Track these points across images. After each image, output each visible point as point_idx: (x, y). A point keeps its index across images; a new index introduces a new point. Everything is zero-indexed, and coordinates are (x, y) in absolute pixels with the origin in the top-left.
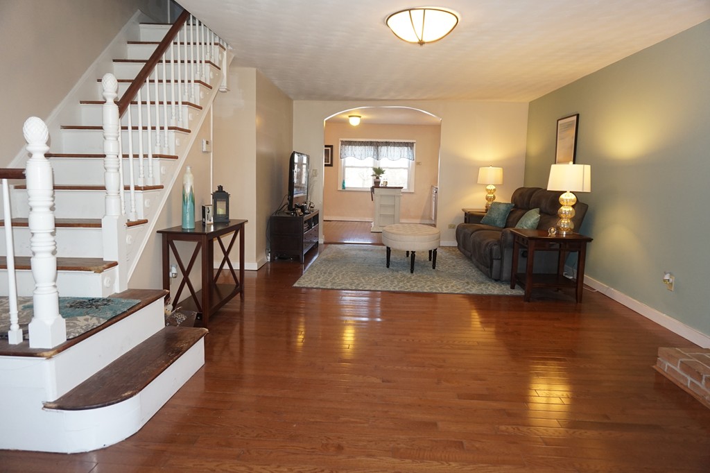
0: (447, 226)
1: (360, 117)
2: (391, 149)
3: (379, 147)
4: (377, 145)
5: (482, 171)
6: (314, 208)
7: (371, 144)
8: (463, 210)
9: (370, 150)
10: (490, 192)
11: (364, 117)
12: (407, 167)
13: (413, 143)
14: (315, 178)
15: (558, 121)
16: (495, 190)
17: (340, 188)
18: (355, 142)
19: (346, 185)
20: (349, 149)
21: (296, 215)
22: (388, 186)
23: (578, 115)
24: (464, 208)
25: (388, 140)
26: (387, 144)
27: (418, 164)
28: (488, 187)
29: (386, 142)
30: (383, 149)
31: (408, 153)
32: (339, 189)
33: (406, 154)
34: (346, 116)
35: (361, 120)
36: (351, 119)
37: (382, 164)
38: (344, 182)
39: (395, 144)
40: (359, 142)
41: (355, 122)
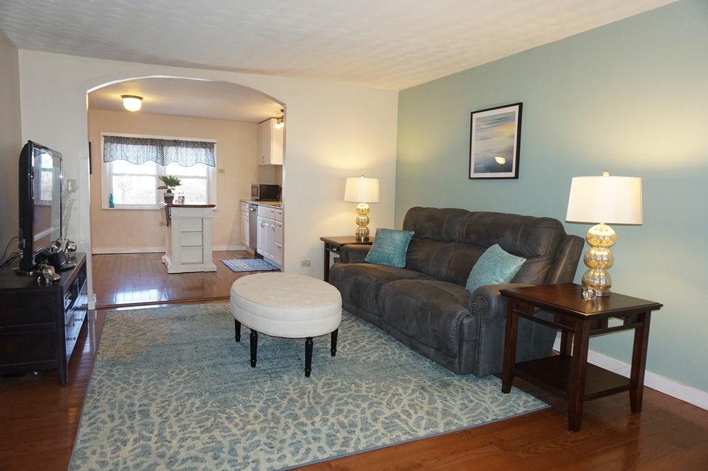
0: (300, 264)
1: (141, 98)
2: (183, 151)
3: (165, 148)
4: (160, 144)
5: (351, 183)
6: (77, 251)
7: (152, 142)
8: (322, 239)
9: (151, 151)
10: (362, 212)
11: (148, 99)
12: (205, 175)
13: (213, 144)
14: (73, 196)
15: (472, 113)
16: (369, 210)
17: (106, 206)
18: (127, 138)
19: (115, 202)
20: (118, 149)
21: (43, 279)
22: (186, 203)
23: (521, 105)
24: (324, 236)
25: (177, 139)
26: (176, 143)
27: (221, 171)
28: (359, 206)
29: (175, 141)
30: (171, 151)
31: (207, 157)
32: (104, 207)
33: (204, 158)
34: (116, 96)
35: (144, 106)
36: (125, 100)
37: (171, 170)
38: (111, 197)
39: (188, 144)
40: (134, 139)
41: (132, 105)
